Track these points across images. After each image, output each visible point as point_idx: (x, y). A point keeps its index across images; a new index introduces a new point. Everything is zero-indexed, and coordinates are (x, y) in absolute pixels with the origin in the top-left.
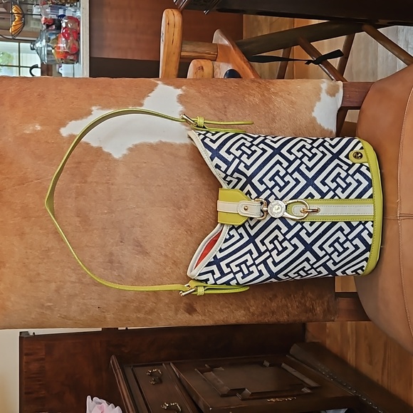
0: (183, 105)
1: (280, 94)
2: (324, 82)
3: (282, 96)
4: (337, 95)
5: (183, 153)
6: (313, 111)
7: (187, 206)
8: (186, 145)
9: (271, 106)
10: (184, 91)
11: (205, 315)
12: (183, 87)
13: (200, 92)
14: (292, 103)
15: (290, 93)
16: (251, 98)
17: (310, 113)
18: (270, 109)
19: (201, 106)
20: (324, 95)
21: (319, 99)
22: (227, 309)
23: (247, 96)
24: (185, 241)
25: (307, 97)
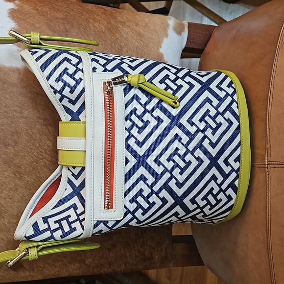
0: (15, 21)
1: (127, 24)
2: (171, 19)
3: (129, 27)
4: (182, 33)
5: (14, 78)
6: (161, 46)
7: (16, 143)
8: (17, 69)
9: (118, 35)
10: (17, 6)
11: (33, 270)
12: (16, 2)
13: (37, 10)
14: (140, 35)
15: (138, 24)
16: (97, 24)
17: (158, 49)
18: (117, 39)
19: (37, 25)
20: (171, 32)
21: (167, 35)
22: (60, 263)
23: (91, 21)
24: (12, 185)
25: (155, 31)
